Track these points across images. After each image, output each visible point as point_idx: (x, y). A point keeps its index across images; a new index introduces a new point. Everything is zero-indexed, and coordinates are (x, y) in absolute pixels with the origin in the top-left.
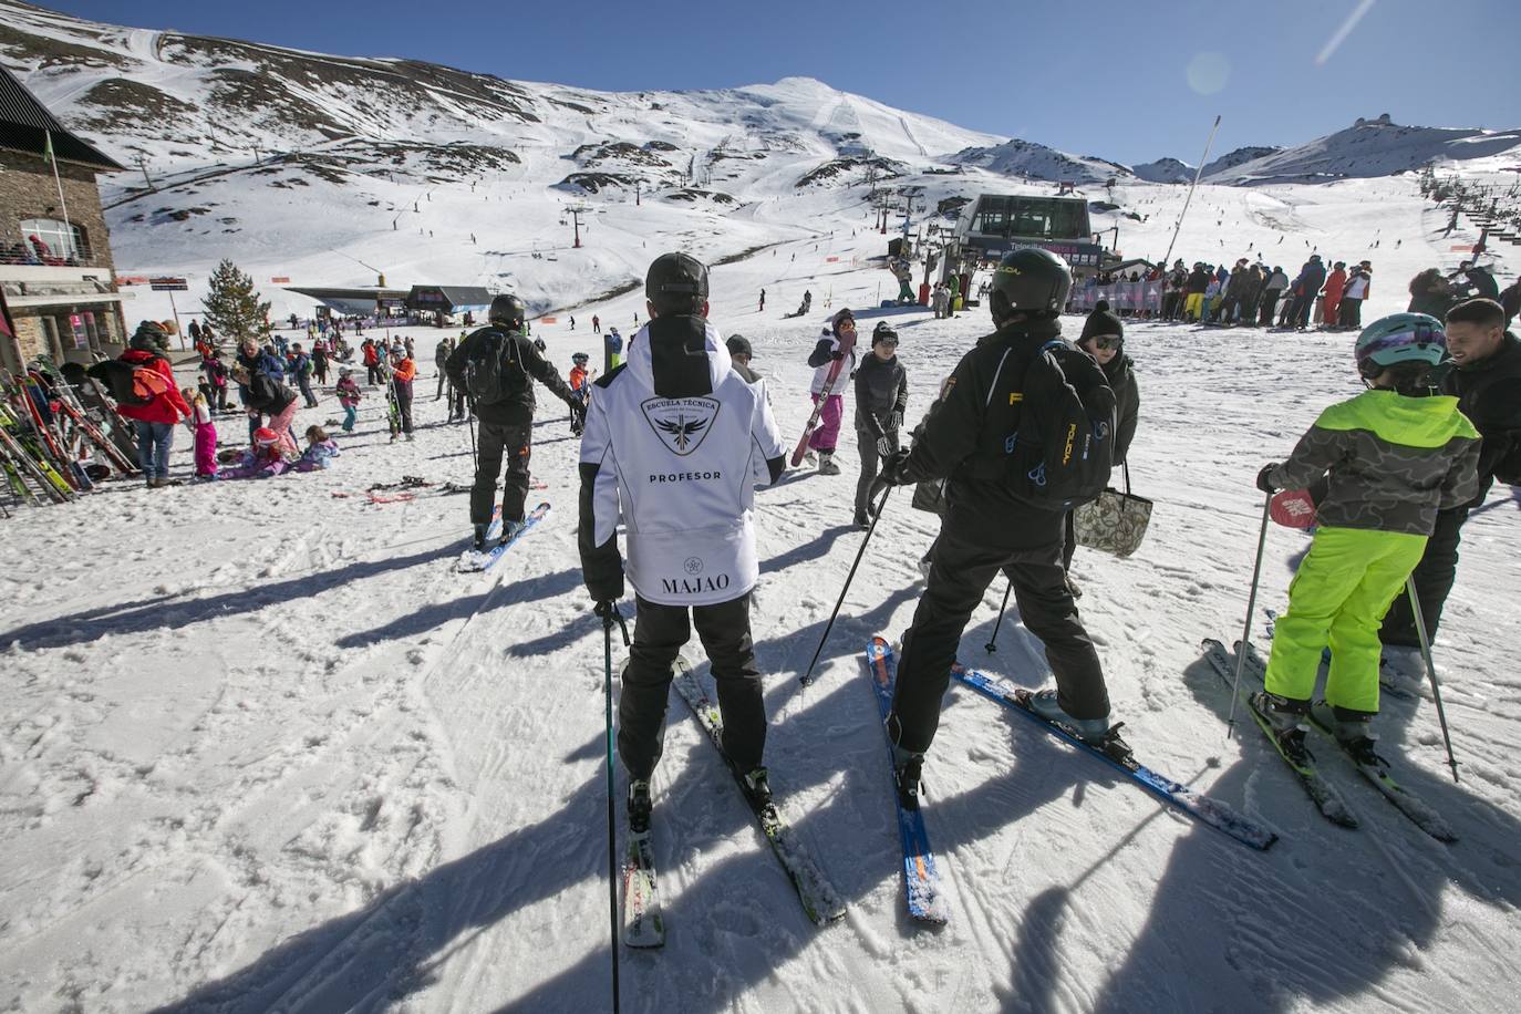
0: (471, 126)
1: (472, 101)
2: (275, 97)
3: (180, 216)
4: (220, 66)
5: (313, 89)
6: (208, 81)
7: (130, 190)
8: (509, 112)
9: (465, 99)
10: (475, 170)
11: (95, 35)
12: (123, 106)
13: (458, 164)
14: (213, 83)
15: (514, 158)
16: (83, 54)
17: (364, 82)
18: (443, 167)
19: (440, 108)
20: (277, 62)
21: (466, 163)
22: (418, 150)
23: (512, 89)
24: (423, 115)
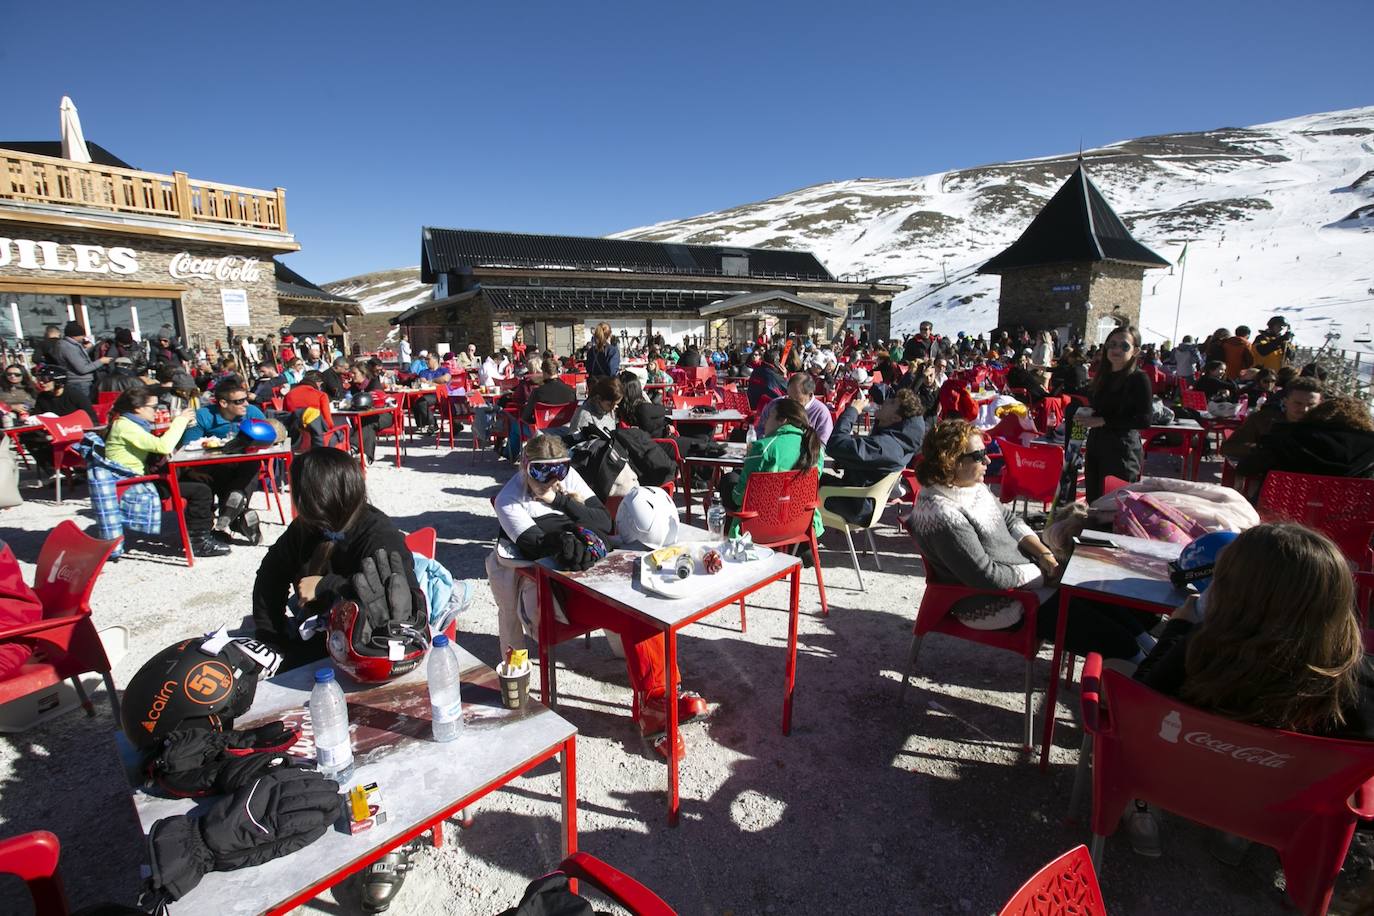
0: (1201, 184)
1: (1203, 159)
2: (1019, 199)
3: (966, 301)
4: (981, 186)
5: (1048, 186)
6: (973, 199)
7: (932, 285)
8: (1248, 159)
9: (1195, 160)
10: (1212, 226)
11: (907, 187)
12: (919, 229)
13: (1192, 223)
14: (976, 200)
15: (1264, 205)
16: (900, 200)
17: (1093, 169)
18: (1175, 229)
19: (1167, 175)
20: (1023, 172)
21: (1202, 221)
22: (1148, 217)
23: (1253, 135)
24: (1148, 186)
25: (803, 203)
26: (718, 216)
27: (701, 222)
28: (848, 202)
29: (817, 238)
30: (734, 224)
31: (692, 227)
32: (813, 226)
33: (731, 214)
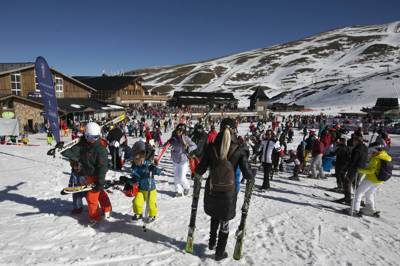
3: (349, 91)
7: (344, 84)
11: (376, 30)
25: (319, 41)
26: (279, 47)
27: (270, 50)
28: (341, 40)
29: (320, 58)
30: (284, 52)
31: (266, 53)
32: (320, 52)
33: (285, 46)
